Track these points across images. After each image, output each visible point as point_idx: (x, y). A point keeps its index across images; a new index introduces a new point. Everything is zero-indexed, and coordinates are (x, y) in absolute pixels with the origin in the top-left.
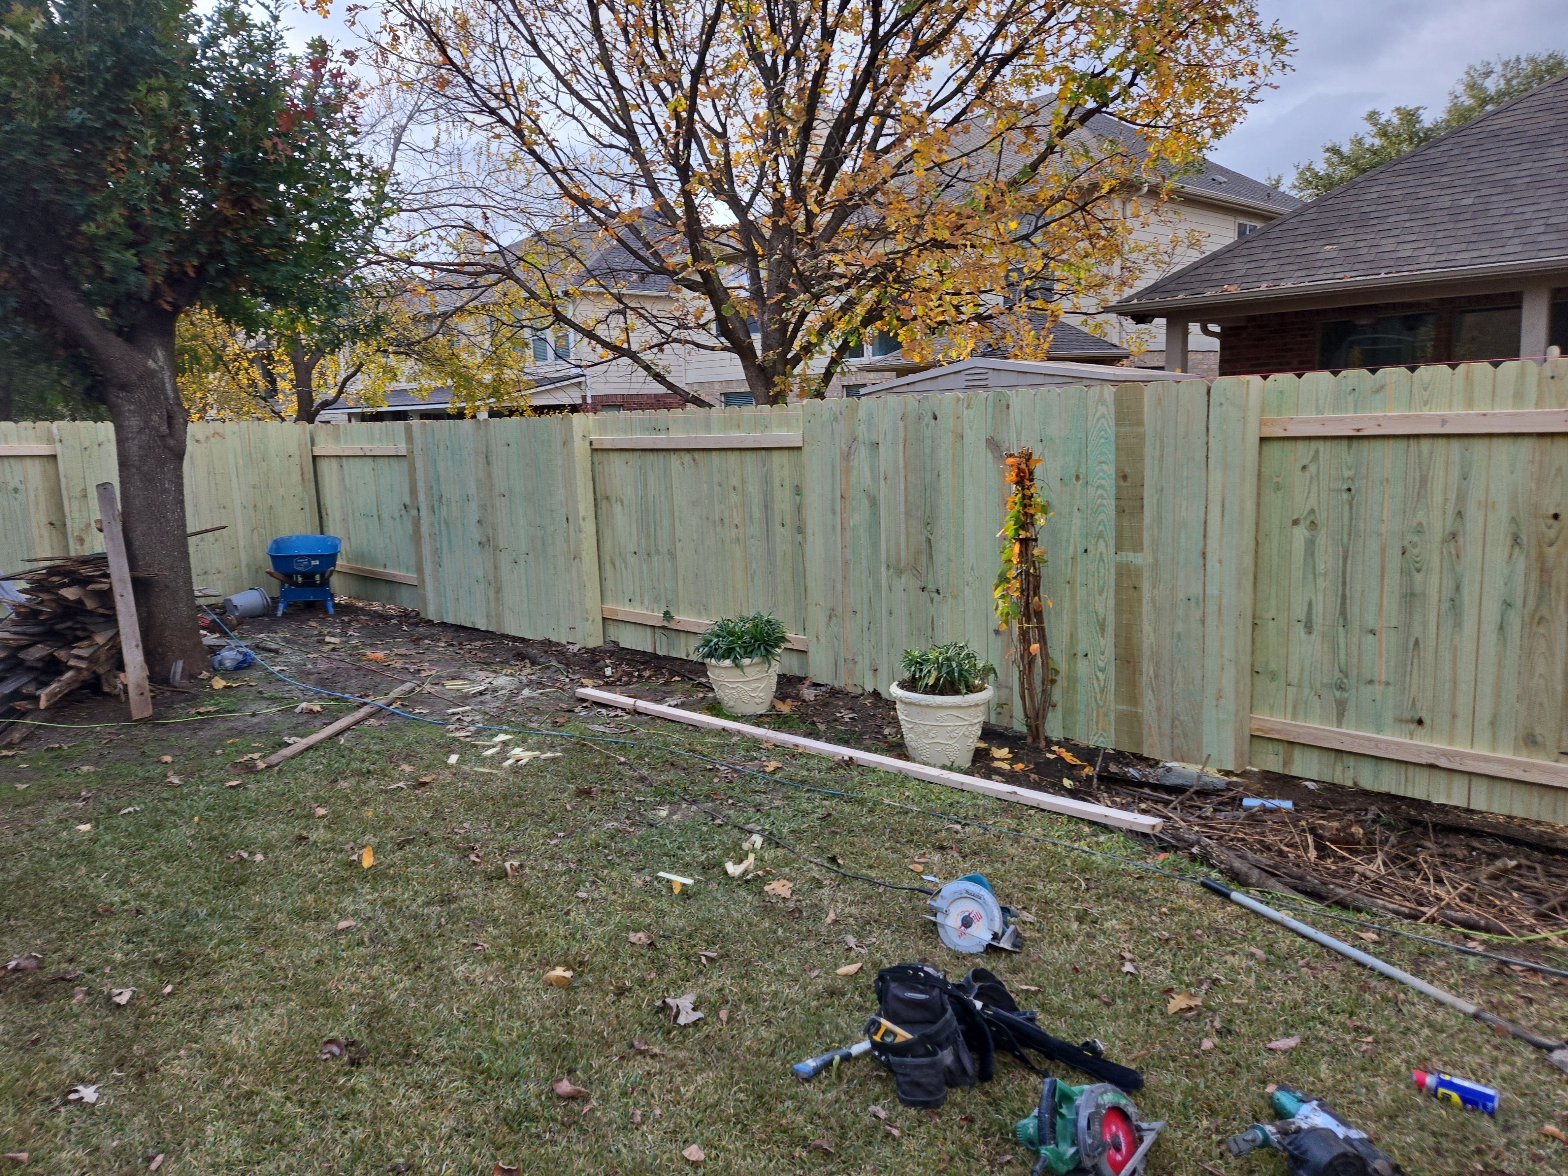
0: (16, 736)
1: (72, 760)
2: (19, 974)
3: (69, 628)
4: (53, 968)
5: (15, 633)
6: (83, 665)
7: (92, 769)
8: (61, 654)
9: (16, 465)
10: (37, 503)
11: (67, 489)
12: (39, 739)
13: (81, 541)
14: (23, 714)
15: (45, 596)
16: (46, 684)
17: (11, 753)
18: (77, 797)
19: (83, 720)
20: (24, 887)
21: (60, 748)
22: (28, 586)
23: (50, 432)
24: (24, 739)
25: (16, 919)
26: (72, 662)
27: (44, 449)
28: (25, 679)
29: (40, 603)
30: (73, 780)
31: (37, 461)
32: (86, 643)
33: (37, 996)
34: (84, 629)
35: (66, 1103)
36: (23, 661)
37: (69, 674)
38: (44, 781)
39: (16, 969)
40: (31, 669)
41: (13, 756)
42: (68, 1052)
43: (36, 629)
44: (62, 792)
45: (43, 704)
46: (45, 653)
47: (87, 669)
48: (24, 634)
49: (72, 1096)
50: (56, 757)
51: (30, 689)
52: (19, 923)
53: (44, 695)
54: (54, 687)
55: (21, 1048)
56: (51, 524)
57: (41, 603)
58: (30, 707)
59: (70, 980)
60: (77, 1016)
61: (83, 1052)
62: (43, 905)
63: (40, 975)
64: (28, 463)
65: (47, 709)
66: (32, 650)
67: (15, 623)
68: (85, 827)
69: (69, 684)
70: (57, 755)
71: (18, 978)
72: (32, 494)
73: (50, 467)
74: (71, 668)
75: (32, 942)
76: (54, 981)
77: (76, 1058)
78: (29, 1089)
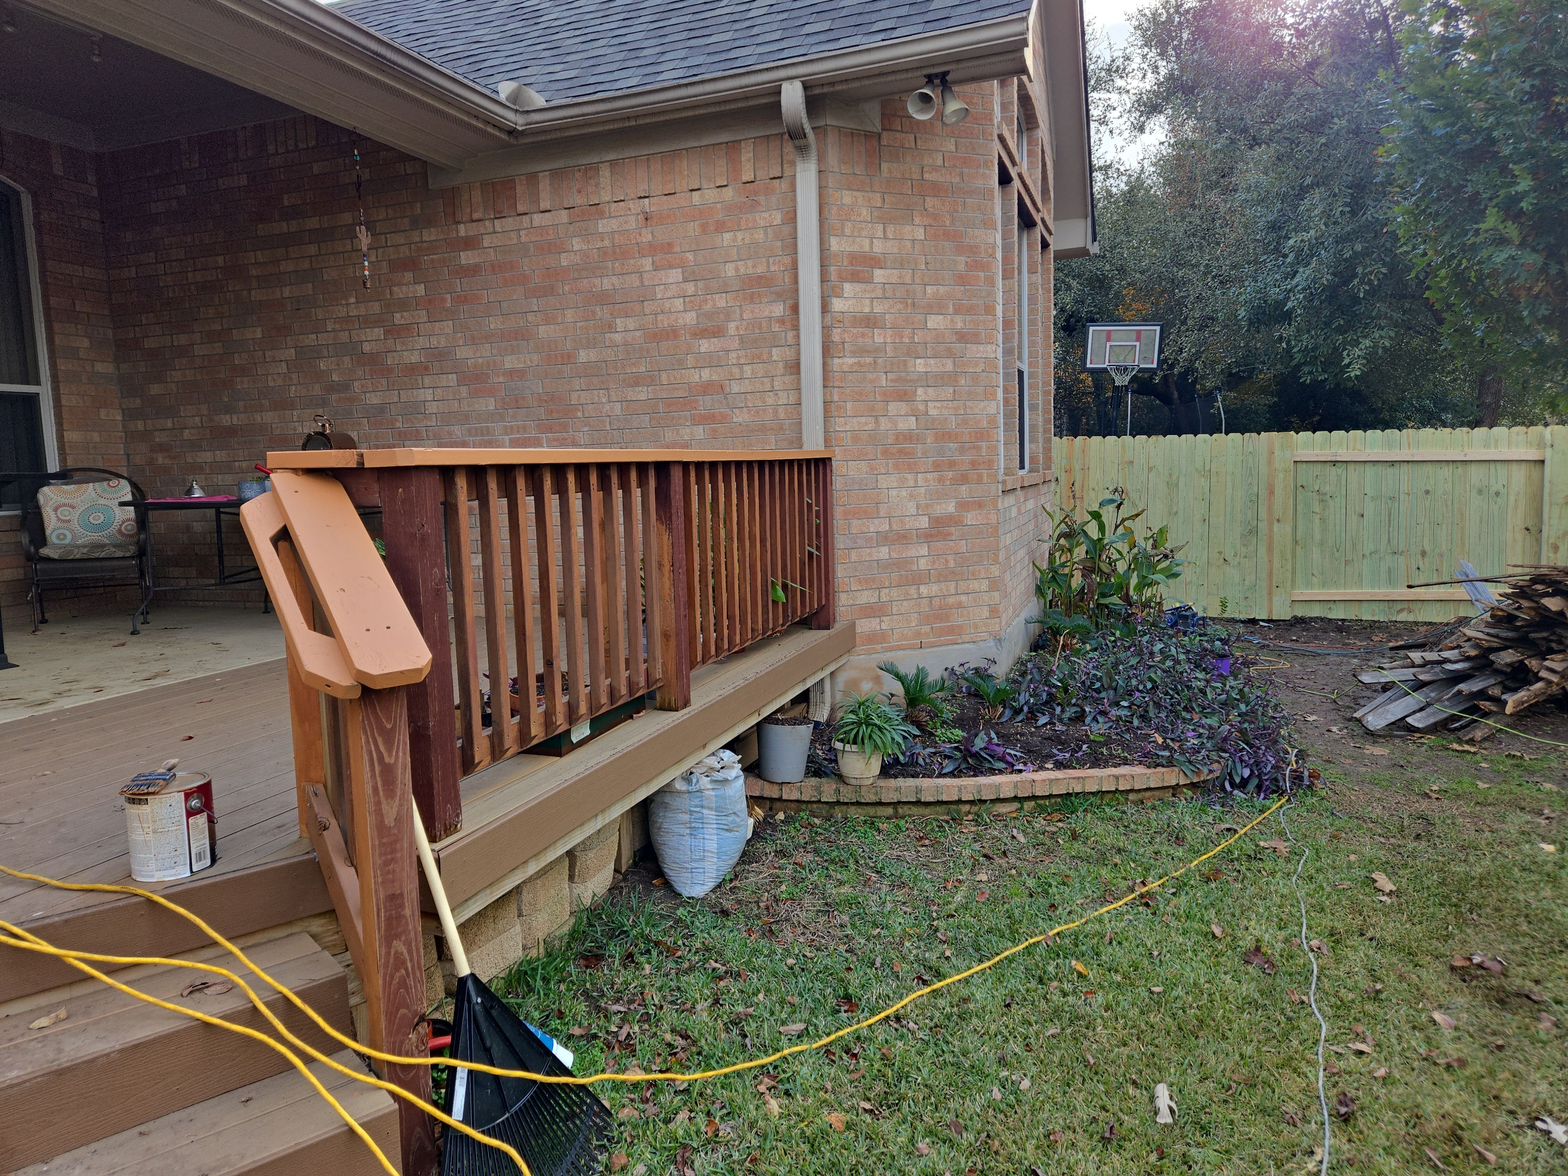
0: (1478, 734)
1: (1533, 773)
2: (1484, 972)
3: (1544, 639)
4: (1518, 982)
5: (1488, 634)
6: (1555, 679)
7: (1555, 788)
8: (1533, 664)
9: (1502, 470)
10: (1516, 508)
11: (1550, 494)
12: (1500, 743)
13: (1556, 548)
14: (1486, 714)
15: (1525, 604)
16: (1515, 690)
17: (1473, 749)
18: (1540, 813)
19: (1545, 735)
20: (1488, 887)
21: (1522, 757)
22: (1510, 591)
23: (1542, 437)
24: (1485, 739)
25: (1480, 915)
26: (1543, 674)
27: (1533, 454)
28: (1492, 681)
29: (1517, 609)
30: (1535, 793)
31: (1523, 466)
32: (1560, 656)
33: (1501, 1002)
34: (1560, 642)
35: (1532, 1127)
36: (1493, 662)
37: (1539, 685)
38: (1504, 787)
39: (1480, 966)
40: (1498, 672)
41: (1475, 753)
42: (1535, 1076)
43: (1510, 634)
44: (1523, 804)
45: (1509, 710)
46: (1515, 659)
47: (1558, 685)
48: (1497, 636)
49: (1539, 1124)
50: (1517, 766)
51: (1496, 692)
52: (1482, 921)
53: (1512, 701)
54: (1522, 694)
55: (1485, 1046)
56: (1527, 529)
57: (1519, 608)
58: (1494, 708)
59: (1535, 1002)
60: (1545, 1043)
61: (1551, 1084)
62: (1506, 912)
63: (1505, 982)
64: (1515, 467)
65: (1511, 715)
66: (1502, 654)
67: (1488, 625)
68: (1550, 848)
69: (1536, 696)
70: (1518, 762)
71: (1482, 975)
72: (1512, 498)
73: (1535, 471)
74: (1541, 679)
75: (1495, 944)
76: (1518, 995)
77: (1543, 1087)
78: (1494, 1092)
